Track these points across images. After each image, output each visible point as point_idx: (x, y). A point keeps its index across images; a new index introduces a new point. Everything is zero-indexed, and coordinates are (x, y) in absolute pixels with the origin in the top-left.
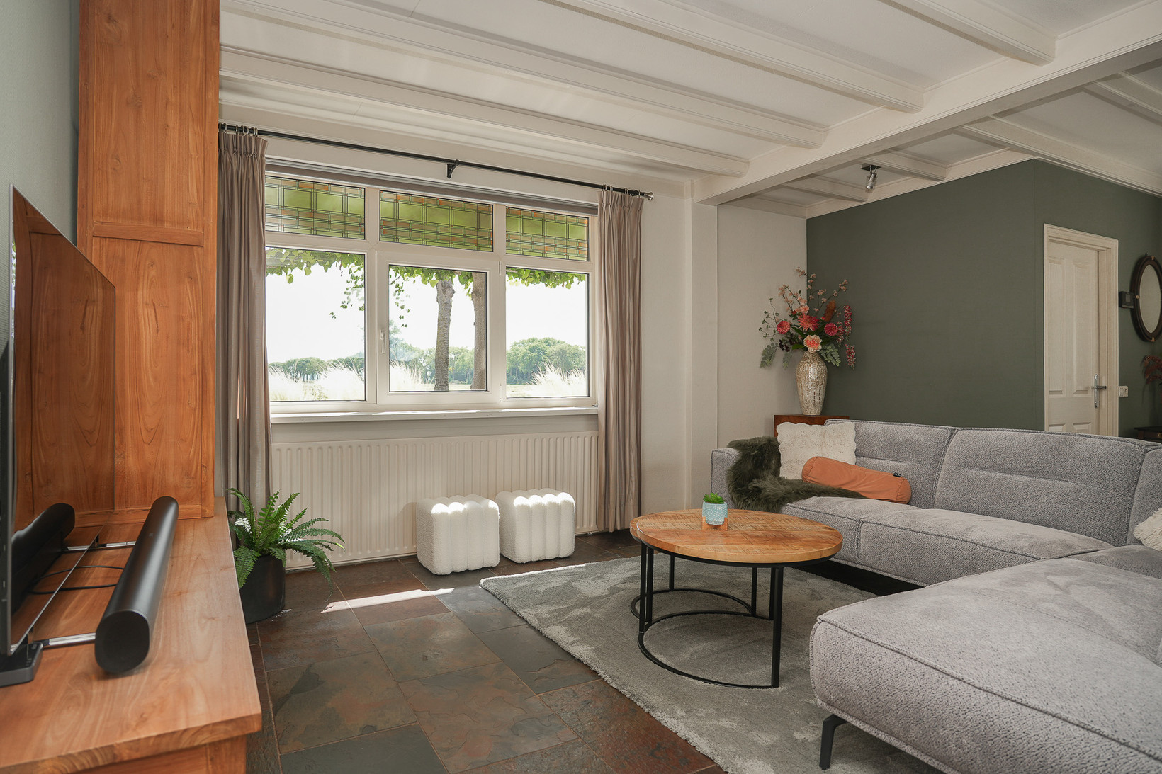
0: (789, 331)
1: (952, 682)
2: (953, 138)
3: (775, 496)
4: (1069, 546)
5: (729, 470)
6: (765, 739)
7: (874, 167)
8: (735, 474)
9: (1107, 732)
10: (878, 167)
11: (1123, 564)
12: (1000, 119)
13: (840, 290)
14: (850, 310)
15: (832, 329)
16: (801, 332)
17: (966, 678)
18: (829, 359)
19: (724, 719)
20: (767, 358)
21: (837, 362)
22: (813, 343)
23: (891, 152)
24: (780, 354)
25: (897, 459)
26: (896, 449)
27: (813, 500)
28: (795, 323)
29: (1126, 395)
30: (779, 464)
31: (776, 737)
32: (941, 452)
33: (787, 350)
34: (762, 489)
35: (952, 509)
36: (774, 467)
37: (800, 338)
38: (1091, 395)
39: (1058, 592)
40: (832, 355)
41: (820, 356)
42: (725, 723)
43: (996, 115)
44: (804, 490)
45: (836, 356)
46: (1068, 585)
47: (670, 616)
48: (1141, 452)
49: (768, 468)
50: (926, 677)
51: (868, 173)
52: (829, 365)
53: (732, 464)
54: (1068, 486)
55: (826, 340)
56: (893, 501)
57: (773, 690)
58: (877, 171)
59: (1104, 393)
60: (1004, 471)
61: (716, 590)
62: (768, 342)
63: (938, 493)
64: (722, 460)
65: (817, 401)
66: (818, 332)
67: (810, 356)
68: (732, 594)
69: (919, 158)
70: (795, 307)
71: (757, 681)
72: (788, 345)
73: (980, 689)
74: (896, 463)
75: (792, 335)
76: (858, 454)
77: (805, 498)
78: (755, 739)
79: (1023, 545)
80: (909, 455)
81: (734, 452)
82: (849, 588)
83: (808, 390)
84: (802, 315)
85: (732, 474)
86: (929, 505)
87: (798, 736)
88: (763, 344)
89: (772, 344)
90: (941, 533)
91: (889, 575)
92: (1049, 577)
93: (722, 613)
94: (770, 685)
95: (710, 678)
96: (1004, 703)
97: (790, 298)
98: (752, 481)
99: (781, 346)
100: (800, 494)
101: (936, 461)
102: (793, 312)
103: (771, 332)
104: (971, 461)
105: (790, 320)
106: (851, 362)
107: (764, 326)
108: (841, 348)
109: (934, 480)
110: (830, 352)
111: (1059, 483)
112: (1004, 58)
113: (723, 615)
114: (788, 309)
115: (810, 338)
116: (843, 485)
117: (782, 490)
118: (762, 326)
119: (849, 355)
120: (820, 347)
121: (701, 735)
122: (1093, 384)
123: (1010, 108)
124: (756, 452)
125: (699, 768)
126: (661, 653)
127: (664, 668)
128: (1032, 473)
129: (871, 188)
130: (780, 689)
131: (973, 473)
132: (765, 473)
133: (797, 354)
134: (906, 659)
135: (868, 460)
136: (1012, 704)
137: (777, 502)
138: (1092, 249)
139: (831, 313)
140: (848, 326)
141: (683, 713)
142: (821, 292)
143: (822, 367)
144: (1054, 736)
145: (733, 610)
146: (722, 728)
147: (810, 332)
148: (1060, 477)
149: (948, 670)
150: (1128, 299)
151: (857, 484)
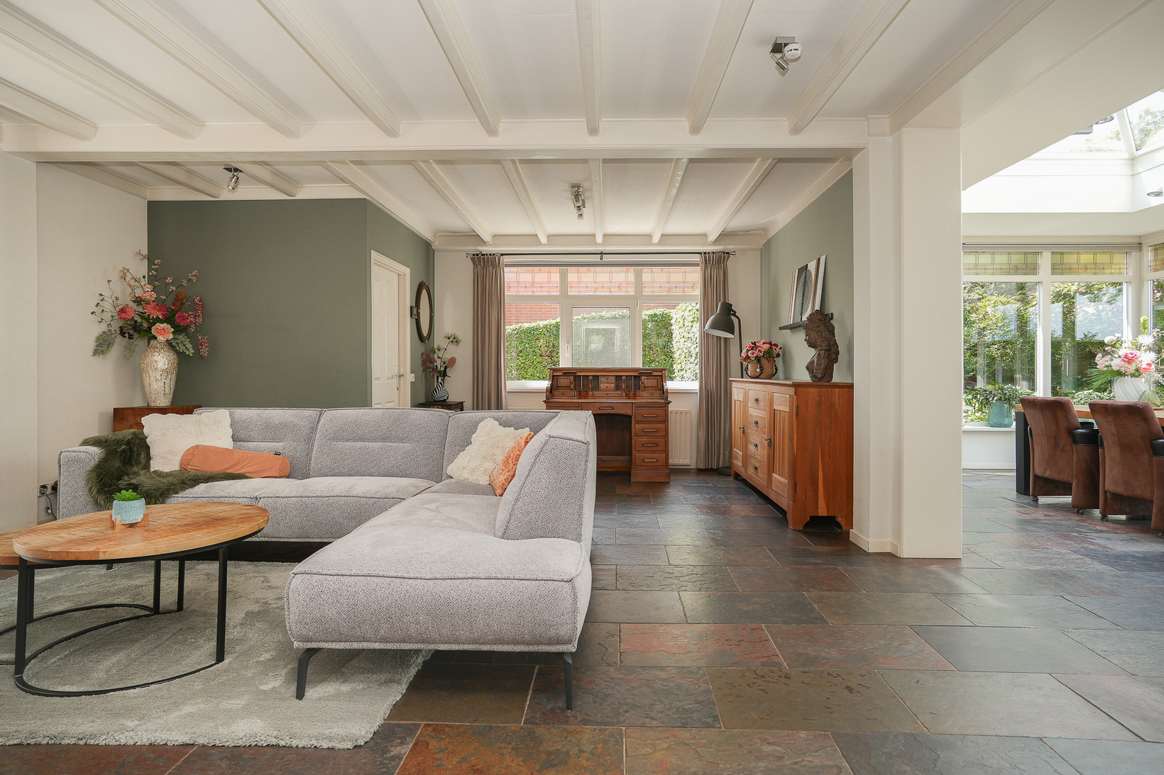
0: (133, 318)
1: (410, 582)
2: (319, 169)
3: (157, 490)
4: (417, 487)
5: (91, 471)
6: (237, 703)
7: (236, 170)
8: (98, 476)
9: (499, 576)
10: (241, 171)
11: (450, 491)
12: (353, 166)
13: (190, 280)
14: (200, 300)
15: (184, 318)
16: (147, 319)
17: (419, 576)
18: (182, 349)
19: (186, 707)
20: (102, 345)
21: (191, 352)
22: (164, 332)
23: (261, 165)
24: (119, 342)
25: (273, 440)
26: (273, 432)
27: (201, 488)
28: (140, 309)
29: (414, 380)
30: (149, 458)
31: (246, 697)
32: (314, 429)
33: (131, 337)
34: (139, 485)
35: (326, 475)
36: (143, 461)
37: (145, 325)
38: (395, 381)
39: (435, 513)
40: (184, 345)
41: (169, 344)
42: (188, 709)
43: (351, 161)
44: (186, 480)
45: (189, 346)
46: (437, 507)
47: (50, 647)
48: (447, 417)
49: (138, 463)
50: (392, 585)
51: (230, 174)
52: (181, 356)
53: (93, 463)
54: (407, 446)
55: (178, 330)
56: (276, 477)
57: (220, 664)
58: (240, 175)
59: (402, 378)
60: (363, 439)
61: (93, 604)
62: (104, 327)
63: (313, 465)
64: (77, 461)
65: (167, 391)
66: (168, 319)
67: (158, 345)
68: (116, 602)
69: (278, 174)
70: (139, 293)
71: (199, 664)
72: (131, 332)
73: (429, 579)
74: (273, 444)
75: (136, 322)
76: (235, 439)
77: (192, 486)
78: (229, 707)
79: (392, 491)
80: (285, 435)
81: (96, 452)
82: (240, 563)
83: (157, 380)
84: (148, 303)
85: (94, 475)
86: (305, 476)
87: (264, 687)
88: (98, 329)
89: (109, 330)
90: (332, 494)
91: (286, 540)
92: (424, 506)
93: (117, 622)
94: (214, 662)
95: (146, 682)
96: (444, 583)
97: (133, 283)
98: (121, 479)
99: (122, 334)
100: (186, 484)
101: (310, 440)
102: (137, 298)
103: (107, 316)
104: (341, 435)
105: (133, 305)
106: (205, 351)
107: (98, 310)
108: (193, 339)
109: (309, 454)
110: (182, 342)
111: (402, 444)
112: (369, 121)
113: (120, 624)
114: (131, 294)
115: (160, 326)
116: (227, 469)
117: (163, 483)
118: (94, 309)
119: (201, 345)
120: (171, 336)
121: (170, 730)
122: (396, 372)
123: (361, 160)
124: (123, 447)
125: (182, 757)
126: (65, 685)
127: (81, 696)
128: (384, 439)
129: (233, 189)
130: (227, 661)
131: (341, 445)
132: (135, 469)
133: (140, 343)
134: (375, 579)
135: (245, 444)
136: (448, 581)
137: (161, 495)
138: (395, 272)
139: (179, 301)
140: (198, 317)
141: (136, 722)
142: (169, 280)
143: (172, 356)
144: (475, 590)
145: (130, 615)
146: (189, 714)
147: (157, 320)
148: (401, 440)
149: (406, 575)
150: (415, 312)
151: (241, 466)
